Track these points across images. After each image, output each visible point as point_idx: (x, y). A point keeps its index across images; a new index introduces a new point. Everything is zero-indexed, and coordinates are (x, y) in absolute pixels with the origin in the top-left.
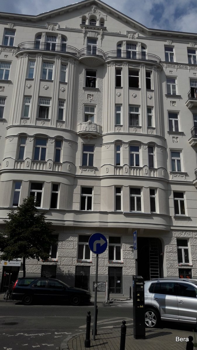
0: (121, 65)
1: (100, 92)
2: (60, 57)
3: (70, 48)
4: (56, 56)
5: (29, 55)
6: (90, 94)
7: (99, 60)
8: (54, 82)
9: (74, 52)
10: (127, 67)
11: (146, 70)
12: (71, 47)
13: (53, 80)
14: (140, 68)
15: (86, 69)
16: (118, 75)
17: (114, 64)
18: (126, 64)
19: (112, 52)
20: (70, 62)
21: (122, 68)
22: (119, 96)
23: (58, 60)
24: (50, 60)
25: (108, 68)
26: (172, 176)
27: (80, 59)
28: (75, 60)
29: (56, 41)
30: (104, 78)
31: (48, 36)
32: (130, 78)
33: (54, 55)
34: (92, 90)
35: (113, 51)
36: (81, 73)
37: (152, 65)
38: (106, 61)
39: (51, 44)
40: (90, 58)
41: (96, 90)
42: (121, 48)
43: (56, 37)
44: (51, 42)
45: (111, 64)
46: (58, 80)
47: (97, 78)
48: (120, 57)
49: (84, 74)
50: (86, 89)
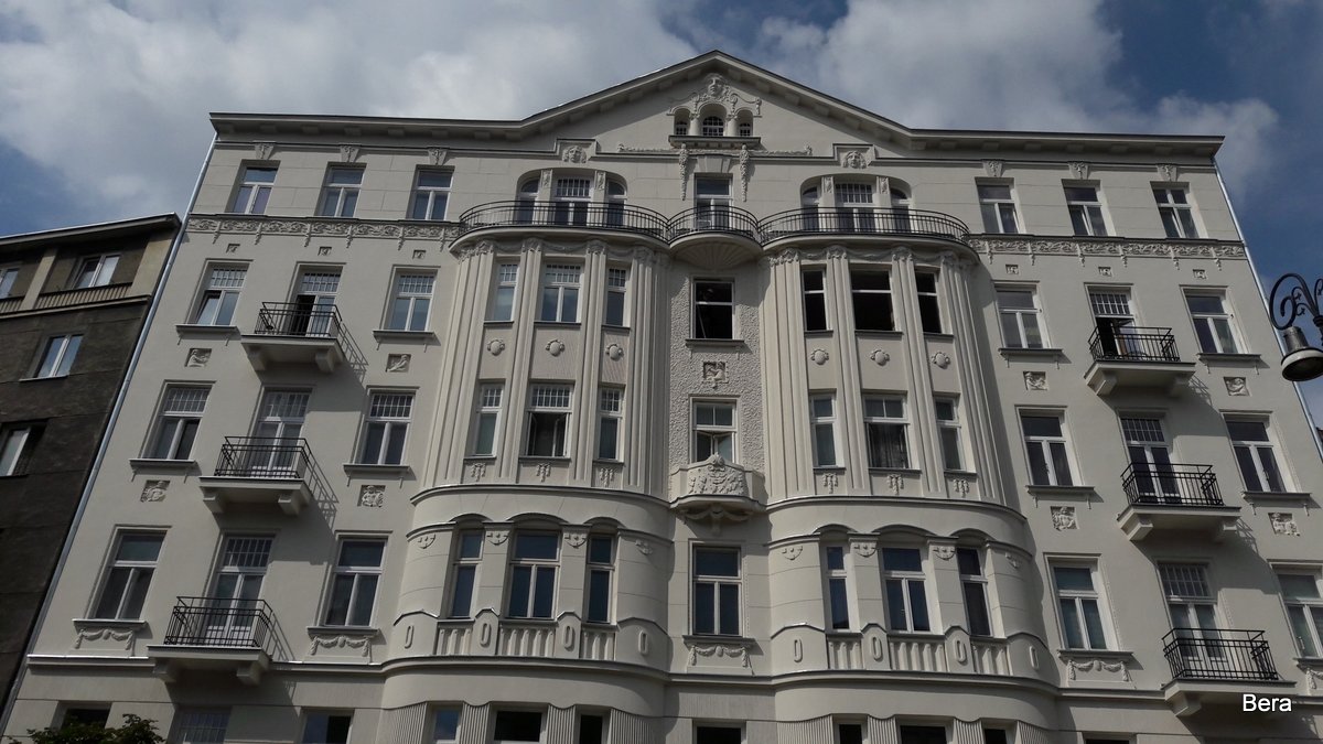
0: (823, 256)
1: (751, 353)
2: (604, 245)
3: (638, 214)
4: (589, 244)
5: (498, 245)
6: (711, 361)
7: (741, 246)
8: (583, 328)
9: (651, 225)
10: (844, 262)
11: (916, 269)
12: (640, 210)
13: (578, 320)
14: (893, 263)
15: (695, 279)
16: (811, 292)
17: (796, 256)
18: (841, 252)
19: (785, 215)
20: (638, 258)
21: (825, 267)
22: (821, 363)
23: (598, 254)
24: (570, 255)
25: (772, 269)
26: (1069, 667)
27: (672, 246)
28: (656, 250)
29: (587, 194)
30: (761, 306)
31: (560, 181)
32: (857, 299)
33: (582, 241)
34: (718, 347)
35: (789, 214)
36: (676, 292)
37: (935, 249)
38: (765, 248)
39: (571, 205)
40: (707, 242)
41: (734, 347)
42: (816, 201)
43: (588, 182)
44: (571, 200)
45: (784, 257)
46: (599, 322)
47: (737, 307)
48: (815, 230)
49: (687, 296)
50: (696, 346)
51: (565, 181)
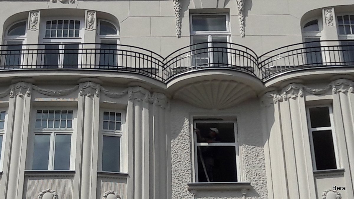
1: (259, 196)
2: (98, 87)
3: (131, 53)
4: (81, 87)
7: (241, 83)
9: (146, 65)
12: (133, 49)
15: (195, 120)
16: (318, 129)
17: (300, 92)
18: (347, 87)
19: (285, 49)
20: (133, 100)
21: (331, 102)
23: (91, 97)
25: (276, 106)
27: (169, 85)
28: (153, 90)
29: (77, 34)
30: (266, 145)
31: (48, 23)
33: (75, 83)
35: (290, 48)
36: (175, 134)
38: (267, 85)
39: (61, 47)
41: (240, 190)
42: (318, 35)
43: (78, 23)
44: (61, 41)
45: (287, 93)
46: (94, 169)
47: (241, 148)
48: (320, 65)
49: (187, 137)
50: (199, 191)
51: (54, 22)
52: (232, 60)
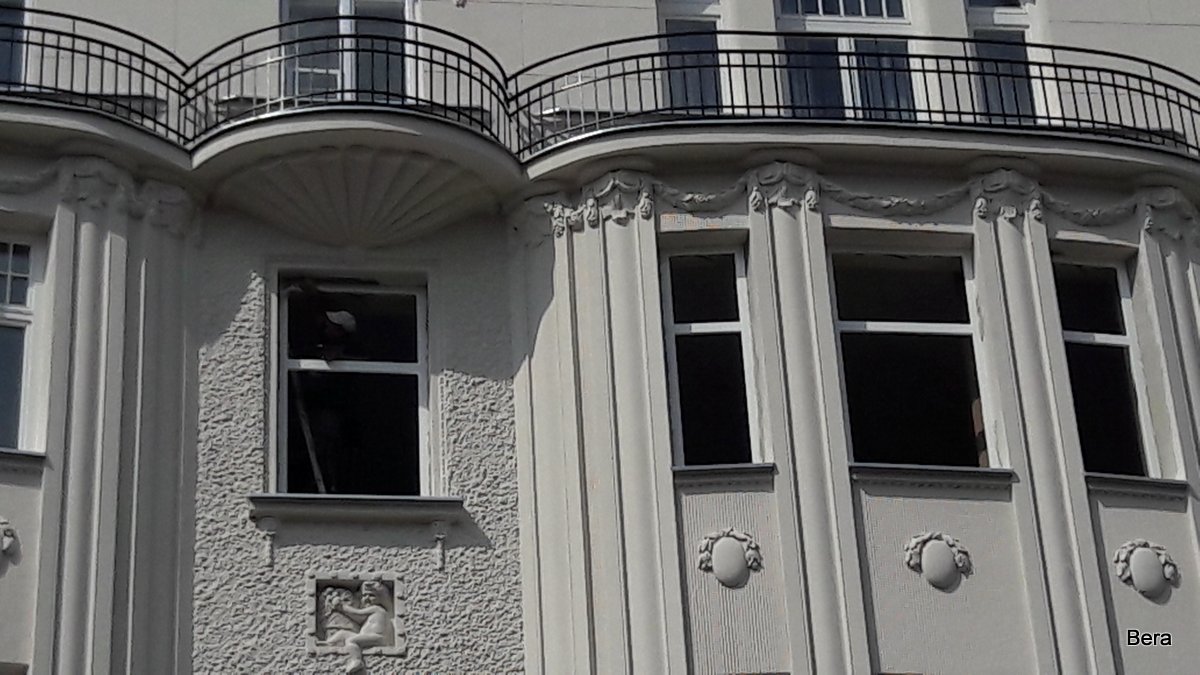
0: (737, 203)
1: (488, 545)
6: (345, 574)
7: (448, 163)
9: (124, 83)
10: (810, 226)
11: (1056, 249)
14: (977, 228)
16: (698, 328)
17: (644, 201)
18: (797, 189)
19: (599, 55)
20: (73, 201)
21: (743, 240)
22: (734, 583)
25: (560, 244)
27: (199, 158)
28: (143, 173)
30: (521, 376)
32: (857, 354)
34: (369, 524)
35: (617, 52)
36: (213, 327)
38: (534, 172)
40: (327, 148)
41: (425, 523)
42: (711, 9)
45: (600, 202)
47: (436, 381)
48: (706, 110)
49: (256, 340)
50: (289, 521)
52: (417, 83)
